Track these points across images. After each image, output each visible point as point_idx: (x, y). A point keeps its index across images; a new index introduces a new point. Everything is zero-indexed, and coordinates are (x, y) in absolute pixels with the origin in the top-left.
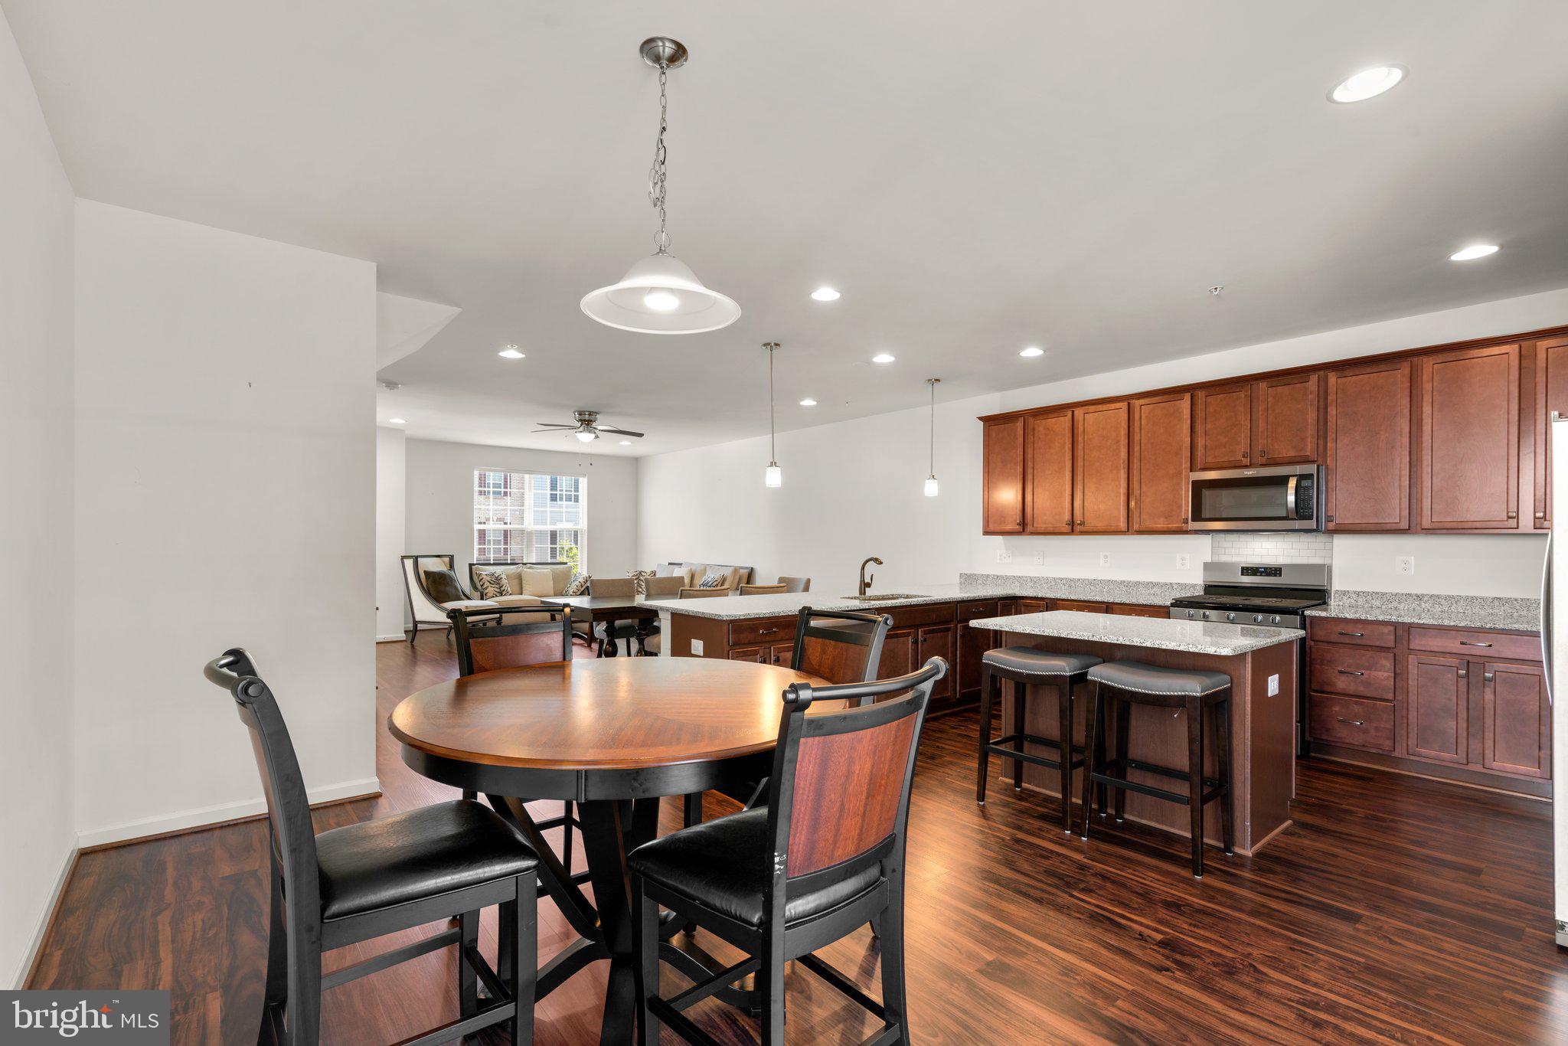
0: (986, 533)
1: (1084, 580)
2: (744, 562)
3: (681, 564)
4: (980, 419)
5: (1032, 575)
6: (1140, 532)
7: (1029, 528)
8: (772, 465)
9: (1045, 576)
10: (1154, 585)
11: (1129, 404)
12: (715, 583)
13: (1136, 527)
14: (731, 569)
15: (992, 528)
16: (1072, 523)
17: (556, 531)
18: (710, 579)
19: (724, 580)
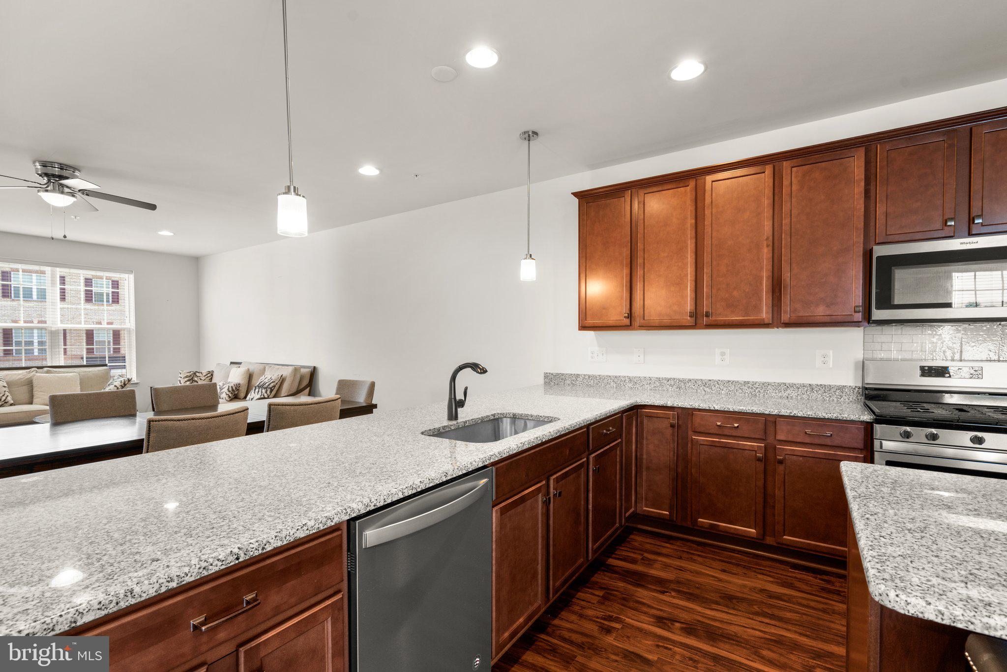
0: (583, 327)
1: (696, 381)
2: (306, 361)
3: (240, 363)
4: (575, 194)
5: (631, 374)
6: (787, 325)
7: (638, 322)
8: (287, 191)
9: (648, 375)
10: (788, 387)
11: (774, 166)
12: (272, 384)
13: (785, 318)
14: (290, 369)
15: (590, 322)
16: (695, 314)
17: (93, 330)
18: (266, 380)
19: (282, 380)
